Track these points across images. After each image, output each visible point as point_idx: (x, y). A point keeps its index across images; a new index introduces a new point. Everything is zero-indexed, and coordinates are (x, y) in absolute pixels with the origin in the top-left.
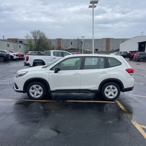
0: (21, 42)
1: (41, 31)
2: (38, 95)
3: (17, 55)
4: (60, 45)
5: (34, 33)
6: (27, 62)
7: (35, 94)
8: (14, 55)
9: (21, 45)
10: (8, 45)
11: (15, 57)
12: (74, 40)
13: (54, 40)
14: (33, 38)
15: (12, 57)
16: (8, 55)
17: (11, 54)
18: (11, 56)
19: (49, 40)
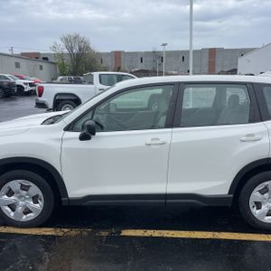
0: (45, 59)
1: (82, 36)
2: (27, 211)
3: (31, 85)
4: (120, 63)
5: (67, 40)
6: (41, 99)
7: (19, 209)
8: (26, 84)
9: (45, 65)
10: (17, 65)
11: (27, 88)
12: (147, 53)
13: (107, 54)
14: (66, 51)
15: (20, 88)
16: (11, 85)
17: (19, 82)
18: (18, 86)
19: (98, 54)
